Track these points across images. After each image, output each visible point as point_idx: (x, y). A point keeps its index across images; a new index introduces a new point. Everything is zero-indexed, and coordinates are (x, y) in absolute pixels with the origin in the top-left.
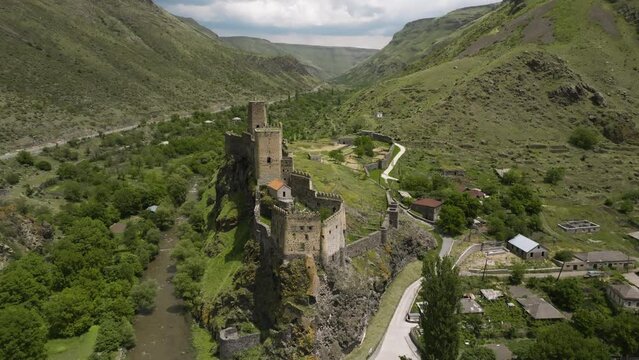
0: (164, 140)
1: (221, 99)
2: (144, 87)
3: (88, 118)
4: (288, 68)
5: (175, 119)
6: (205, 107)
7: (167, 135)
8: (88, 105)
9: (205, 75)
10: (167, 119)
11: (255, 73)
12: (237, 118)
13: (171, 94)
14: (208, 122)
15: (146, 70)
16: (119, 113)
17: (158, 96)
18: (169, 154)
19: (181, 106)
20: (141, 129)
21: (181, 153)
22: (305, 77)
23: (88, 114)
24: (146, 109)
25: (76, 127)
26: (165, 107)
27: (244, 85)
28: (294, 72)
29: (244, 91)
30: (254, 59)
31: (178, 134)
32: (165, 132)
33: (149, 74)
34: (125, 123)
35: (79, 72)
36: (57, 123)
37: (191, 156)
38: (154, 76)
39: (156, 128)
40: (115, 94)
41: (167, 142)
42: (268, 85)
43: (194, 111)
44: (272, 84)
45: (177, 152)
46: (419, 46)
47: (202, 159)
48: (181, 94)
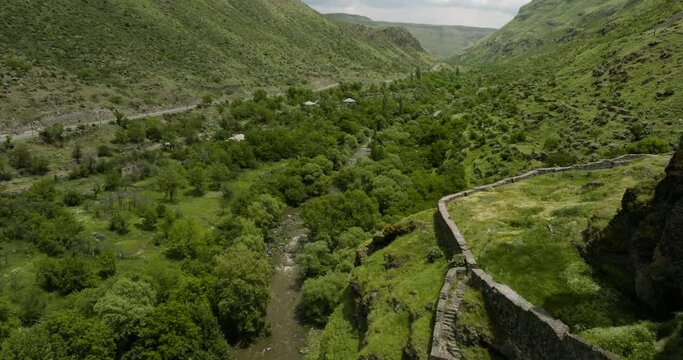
0: (238, 130)
1: (324, 73)
2: (220, 53)
3: (111, 91)
4: (402, 42)
5: (260, 97)
6: (304, 83)
7: (243, 123)
8: (120, 70)
9: (303, 43)
10: (248, 96)
11: (363, 46)
12: (350, 100)
13: (257, 63)
14: (309, 103)
15: (225, 31)
16: (169, 84)
17: (240, 66)
18: (240, 162)
19: (271, 80)
20: (200, 112)
21: (265, 159)
22: (421, 54)
23: (116, 84)
24: (217, 81)
25: (77, 105)
26: (247, 80)
27: (352, 59)
28: (408, 46)
29: (353, 65)
30: (362, 28)
31: (263, 121)
32: (243, 117)
33: (229, 35)
34: (177, 101)
35: (127, 25)
36: (40, 95)
37: (284, 165)
38: (236, 39)
39: (227, 111)
40: (174, 58)
41: (240, 137)
42: (380, 60)
43: (288, 87)
44: (383, 58)
45: (257, 155)
46: (555, 20)
47: (303, 175)
48: (271, 64)
